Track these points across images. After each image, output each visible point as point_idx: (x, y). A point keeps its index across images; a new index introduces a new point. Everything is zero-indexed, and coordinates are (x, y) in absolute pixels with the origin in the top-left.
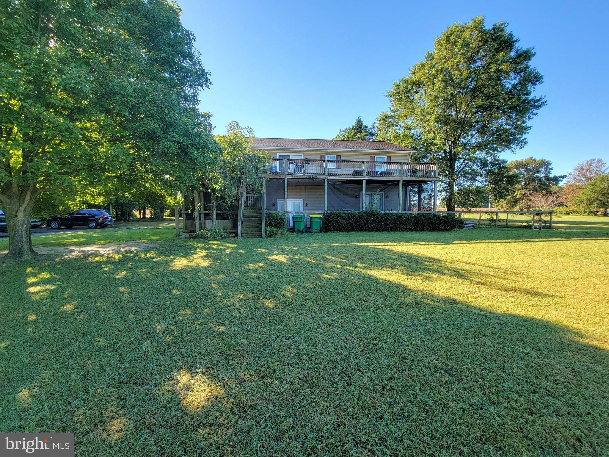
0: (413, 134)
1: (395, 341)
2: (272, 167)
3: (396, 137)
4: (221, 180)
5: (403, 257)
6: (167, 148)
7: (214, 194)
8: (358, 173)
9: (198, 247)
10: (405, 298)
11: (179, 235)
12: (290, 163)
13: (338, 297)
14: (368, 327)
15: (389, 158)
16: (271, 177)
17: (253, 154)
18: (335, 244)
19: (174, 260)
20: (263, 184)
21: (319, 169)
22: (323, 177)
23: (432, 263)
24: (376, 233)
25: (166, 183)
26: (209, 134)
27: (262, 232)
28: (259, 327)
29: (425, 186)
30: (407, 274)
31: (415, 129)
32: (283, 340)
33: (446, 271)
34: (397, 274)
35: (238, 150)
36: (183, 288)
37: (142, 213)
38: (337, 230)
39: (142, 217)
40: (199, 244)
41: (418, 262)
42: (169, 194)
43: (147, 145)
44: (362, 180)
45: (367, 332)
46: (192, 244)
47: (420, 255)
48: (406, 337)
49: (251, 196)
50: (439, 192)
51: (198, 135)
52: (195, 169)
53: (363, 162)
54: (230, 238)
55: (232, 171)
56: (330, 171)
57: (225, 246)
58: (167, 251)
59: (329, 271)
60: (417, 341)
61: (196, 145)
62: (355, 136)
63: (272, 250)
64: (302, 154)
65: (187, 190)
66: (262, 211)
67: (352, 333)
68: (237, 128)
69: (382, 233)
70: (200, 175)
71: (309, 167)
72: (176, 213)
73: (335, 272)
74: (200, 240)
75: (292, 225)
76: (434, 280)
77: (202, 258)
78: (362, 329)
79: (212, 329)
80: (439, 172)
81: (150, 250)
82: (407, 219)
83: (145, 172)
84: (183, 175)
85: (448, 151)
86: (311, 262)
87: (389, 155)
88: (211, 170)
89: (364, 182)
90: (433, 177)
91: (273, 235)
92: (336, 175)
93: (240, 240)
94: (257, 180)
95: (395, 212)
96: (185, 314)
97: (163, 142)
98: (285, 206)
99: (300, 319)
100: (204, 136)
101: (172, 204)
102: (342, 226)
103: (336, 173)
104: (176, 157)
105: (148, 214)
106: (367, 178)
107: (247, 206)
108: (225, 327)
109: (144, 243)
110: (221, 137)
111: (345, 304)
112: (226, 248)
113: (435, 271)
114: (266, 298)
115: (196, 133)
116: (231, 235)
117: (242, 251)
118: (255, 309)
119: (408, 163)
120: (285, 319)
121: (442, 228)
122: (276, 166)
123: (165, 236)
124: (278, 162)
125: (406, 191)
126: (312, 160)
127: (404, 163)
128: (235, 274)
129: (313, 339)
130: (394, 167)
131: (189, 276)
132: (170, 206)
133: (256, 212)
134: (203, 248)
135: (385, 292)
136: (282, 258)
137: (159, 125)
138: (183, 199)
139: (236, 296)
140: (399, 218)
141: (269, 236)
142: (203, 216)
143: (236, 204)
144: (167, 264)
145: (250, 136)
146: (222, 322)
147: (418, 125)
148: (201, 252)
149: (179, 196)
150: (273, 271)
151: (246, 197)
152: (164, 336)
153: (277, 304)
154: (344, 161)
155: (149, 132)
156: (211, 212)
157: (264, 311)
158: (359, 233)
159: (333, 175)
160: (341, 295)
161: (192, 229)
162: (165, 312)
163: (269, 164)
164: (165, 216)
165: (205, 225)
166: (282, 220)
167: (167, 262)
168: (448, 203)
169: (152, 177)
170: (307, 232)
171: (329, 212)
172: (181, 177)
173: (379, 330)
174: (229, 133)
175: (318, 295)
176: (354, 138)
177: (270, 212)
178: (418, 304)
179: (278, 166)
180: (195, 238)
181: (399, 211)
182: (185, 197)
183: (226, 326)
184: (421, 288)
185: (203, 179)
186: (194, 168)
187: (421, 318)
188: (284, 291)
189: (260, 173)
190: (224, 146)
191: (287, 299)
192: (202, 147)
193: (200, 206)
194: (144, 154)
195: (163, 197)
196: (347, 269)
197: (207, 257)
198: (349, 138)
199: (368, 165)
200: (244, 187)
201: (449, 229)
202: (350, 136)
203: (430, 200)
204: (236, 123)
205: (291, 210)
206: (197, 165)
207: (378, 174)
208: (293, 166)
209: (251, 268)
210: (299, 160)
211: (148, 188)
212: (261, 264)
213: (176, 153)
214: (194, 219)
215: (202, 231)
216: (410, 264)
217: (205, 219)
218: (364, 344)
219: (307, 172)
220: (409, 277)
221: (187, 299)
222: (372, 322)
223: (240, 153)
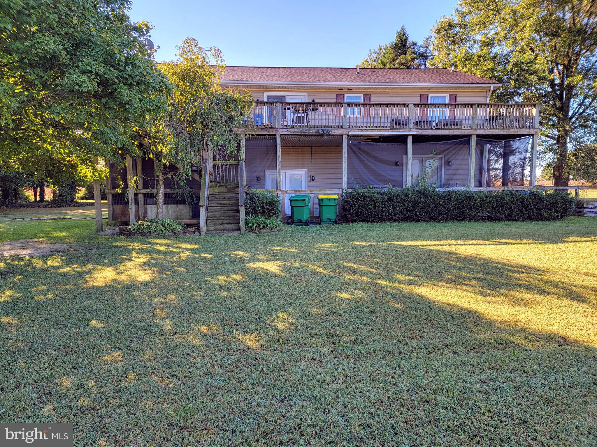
0: (496, 54)
1: (461, 406)
2: (255, 116)
3: (466, 60)
4: (171, 139)
5: (476, 265)
6: (77, 84)
7: (160, 161)
8: (398, 123)
9: (133, 249)
10: (478, 333)
11: (101, 230)
12: (285, 109)
13: (364, 331)
14: (415, 381)
15: (453, 97)
16: (254, 133)
17: (224, 95)
18: (361, 243)
19: (93, 271)
20: (241, 144)
21: (334, 118)
22: (340, 132)
23: (527, 275)
24: (429, 224)
25: (77, 142)
26: (149, 60)
27: (240, 223)
28: (234, 381)
29: (516, 144)
30: (482, 294)
31: (500, 45)
32: (273, 402)
33: (550, 289)
34: (465, 293)
35: (198, 87)
36: (109, 317)
37: (38, 194)
38: (364, 221)
39: (38, 199)
40: (136, 244)
41: (502, 274)
42: (83, 162)
43: (44, 79)
44: (406, 137)
45: (414, 389)
46: (124, 244)
47: (505, 262)
48: (480, 399)
49: (222, 166)
50: (540, 153)
51: (129, 61)
52: (125, 119)
53: (408, 105)
54: (187, 235)
55: (189, 123)
56: (352, 121)
57: (180, 248)
58: (82, 256)
59: (350, 287)
60: (500, 407)
61: (126, 79)
62: (394, 60)
63: (256, 254)
64: (306, 94)
65: (114, 155)
66: (239, 190)
67: (388, 391)
68: (195, 50)
69: (439, 224)
70: (134, 129)
71: (317, 116)
72: (97, 193)
73: (359, 289)
74: (136, 237)
75: (288, 212)
76: (530, 304)
77: (140, 268)
78: (405, 384)
79: (156, 385)
80: (540, 118)
81: (52, 255)
82: (483, 200)
83: (41, 125)
84: (107, 129)
85: (557, 82)
86: (320, 273)
87: (453, 92)
88: (153, 121)
89: (410, 139)
90: (529, 128)
91: (259, 228)
92: (362, 128)
93: (203, 237)
94: (230, 138)
95: (463, 189)
96: (111, 361)
97: (71, 74)
98: (276, 181)
99: (302, 367)
100: (139, 64)
101: (89, 179)
102: (372, 213)
103: (362, 125)
104: (93, 100)
105: (49, 196)
106: (415, 132)
107: (214, 182)
108: (177, 381)
109: (42, 242)
110: (169, 65)
111: (377, 343)
112: (180, 250)
113: (530, 288)
114: (247, 332)
115: (126, 58)
116: (189, 229)
117: (206, 255)
118: (229, 350)
119: (485, 105)
120: (277, 368)
121: (546, 215)
122: (262, 115)
123: (78, 231)
124: (265, 108)
125: (482, 153)
126: (321, 104)
127: (478, 105)
128: (195, 293)
129: (322, 401)
130: (461, 113)
131: (119, 298)
132: (87, 182)
133: (229, 191)
134: (141, 251)
135: (445, 323)
136: (272, 267)
137: (63, 45)
138: (108, 170)
139: (196, 329)
140: (469, 197)
141: (252, 231)
142: (141, 198)
143: (197, 177)
144: (81, 277)
145: (217, 62)
146: (172, 373)
147: (506, 37)
148: (138, 257)
149: (101, 164)
150: (257, 288)
151: (212, 166)
152: (75, 398)
153: (263, 343)
154: (376, 105)
155: (46, 56)
156: (154, 191)
157: (243, 355)
158: (400, 224)
159: (356, 128)
160: (370, 328)
161: (123, 219)
162: (78, 357)
163: (251, 111)
164: (78, 198)
165: (146, 212)
166: (273, 204)
167: (81, 275)
168: (556, 173)
169: (53, 132)
170: (314, 223)
171: (350, 190)
172: (103, 134)
173: (434, 387)
174: (182, 59)
175: (332, 327)
176: (394, 65)
177: (254, 190)
178: (501, 344)
179: (265, 115)
180: (130, 234)
181: (469, 186)
182: (111, 166)
183: (179, 379)
184: (507, 318)
185: (141, 136)
186: (125, 117)
187: (506, 367)
188: (276, 321)
189: (236, 127)
190: (173, 80)
191: (280, 334)
192: (137, 83)
193: (136, 182)
194: (38, 93)
195: (73, 166)
196: (379, 285)
197: (149, 265)
198: (384, 65)
199: (416, 111)
200: (210, 149)
201: (558, 216)
202: (386, 61)
203: (523, 167)
204: (194, 40)
205: (288, 188)
206: (129, 113)
207: (434, 124)
208: (290, 114)
209: (223, 283)
210: (299, 103)
211: (48, 151)
212: (237, 277)
213: (93, 93)
214: (127, 203)
215: (140, 222)
216: (488, 277)
217: (146, 203)
218: (409, 410)
219: (313, 124)
220: (487, 298)
221: (115, 335)
222: (421, 372)
223: (201, 93)
